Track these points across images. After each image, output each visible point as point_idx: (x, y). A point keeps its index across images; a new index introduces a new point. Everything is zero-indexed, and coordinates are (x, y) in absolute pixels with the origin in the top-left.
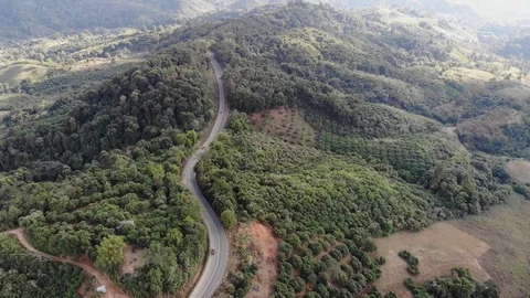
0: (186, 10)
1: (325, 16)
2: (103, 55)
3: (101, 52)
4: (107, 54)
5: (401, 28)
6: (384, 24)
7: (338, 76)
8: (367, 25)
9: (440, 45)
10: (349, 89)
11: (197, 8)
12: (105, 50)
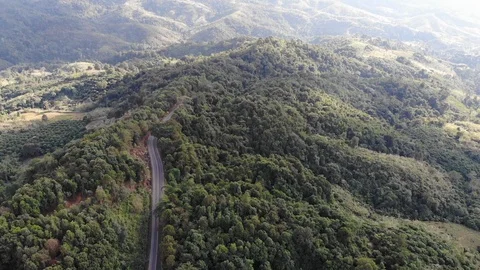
0: (152, 39)
1: (299, 55)
2: (40, 105)
3: (38, 100)
4: (46, 102)
5: (379, 65)
6: (361, 59)
7: (336, 159)
8: (344, 62)
9: (432, 90)
10: (354, 181)
11: (163, 38)
12: (45, 97)
